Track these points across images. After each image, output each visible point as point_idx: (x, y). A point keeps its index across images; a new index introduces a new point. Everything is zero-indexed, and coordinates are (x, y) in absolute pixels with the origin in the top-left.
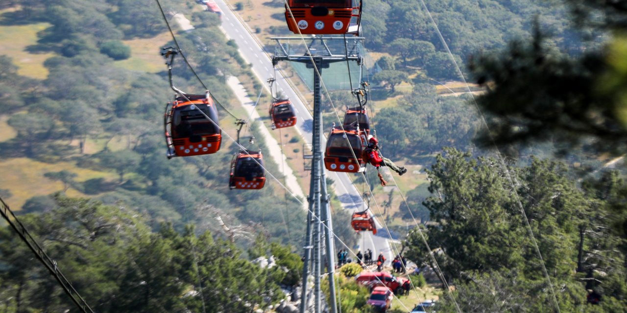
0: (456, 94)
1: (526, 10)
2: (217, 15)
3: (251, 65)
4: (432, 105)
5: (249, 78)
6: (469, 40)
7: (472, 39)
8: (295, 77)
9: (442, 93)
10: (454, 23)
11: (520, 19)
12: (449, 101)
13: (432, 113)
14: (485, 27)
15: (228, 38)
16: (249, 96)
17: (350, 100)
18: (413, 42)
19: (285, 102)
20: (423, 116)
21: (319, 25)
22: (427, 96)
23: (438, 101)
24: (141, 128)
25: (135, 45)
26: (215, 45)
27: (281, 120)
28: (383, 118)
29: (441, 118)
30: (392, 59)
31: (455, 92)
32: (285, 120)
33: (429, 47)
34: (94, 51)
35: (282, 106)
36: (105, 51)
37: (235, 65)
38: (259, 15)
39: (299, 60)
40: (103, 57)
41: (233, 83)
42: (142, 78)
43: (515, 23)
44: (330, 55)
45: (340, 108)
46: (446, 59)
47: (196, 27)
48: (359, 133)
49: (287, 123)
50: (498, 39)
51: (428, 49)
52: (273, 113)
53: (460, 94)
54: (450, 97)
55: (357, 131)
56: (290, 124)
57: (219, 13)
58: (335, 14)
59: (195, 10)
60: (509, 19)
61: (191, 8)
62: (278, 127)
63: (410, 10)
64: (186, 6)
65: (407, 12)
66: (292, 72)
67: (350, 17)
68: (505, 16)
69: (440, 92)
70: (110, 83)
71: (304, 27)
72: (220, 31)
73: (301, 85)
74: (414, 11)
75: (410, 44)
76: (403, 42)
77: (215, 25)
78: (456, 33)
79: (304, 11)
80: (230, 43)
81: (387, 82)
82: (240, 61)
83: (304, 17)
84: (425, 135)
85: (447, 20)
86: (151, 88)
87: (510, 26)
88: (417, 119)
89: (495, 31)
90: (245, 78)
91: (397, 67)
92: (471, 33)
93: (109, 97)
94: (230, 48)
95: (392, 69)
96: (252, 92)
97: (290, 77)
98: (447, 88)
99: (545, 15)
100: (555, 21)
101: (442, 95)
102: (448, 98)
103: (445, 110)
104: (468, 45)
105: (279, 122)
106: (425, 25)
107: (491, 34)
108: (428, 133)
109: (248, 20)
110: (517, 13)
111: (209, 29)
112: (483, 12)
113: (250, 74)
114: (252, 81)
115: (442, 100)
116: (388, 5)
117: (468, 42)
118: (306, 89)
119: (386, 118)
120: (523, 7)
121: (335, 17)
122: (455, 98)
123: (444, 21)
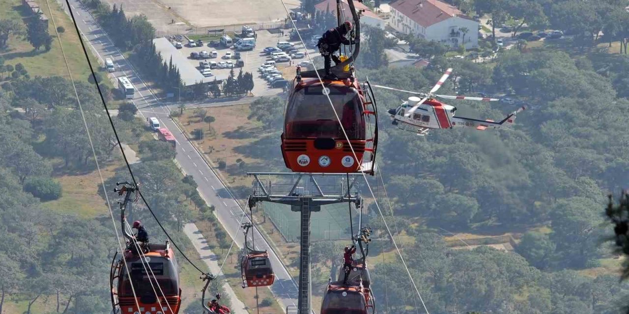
0: (471, 248)
1: (560, 142)
2: (170, 145)
3: (213, 208)
4: (440, 261)
5: (209, 224)
6: (487, 178)
7: (491, 177)
8: (268, 223)
9: (453, 246)
10: (469, 157)
11: (553, 154)
12: (462, 255)
13: (440, 270)
14: (508, 162)
15: (185, 173)
16: (211, 247)
17: (337, 253)
18: (416, 181)
19: (262, 255)
20: (427, 274)
21: (324, 161)
22: (434, 249)
23: (447, 255)
24: (75, 286)
25: (66, 182)
26: (168, 182)
27: (254, 278)
28: (378, 276)
29: (451, 277)
30: (390, 203)
31: (470, 245)
32: (260, 277)
33: (437, 188)
34: (16, 188)
35: (257, 259)
36: (29, 189)
37: (192, 208)
38: (223, 146)
39: (283, 201)
40: (26, 196)
41: (190, 230)
42: (75, 223)
43: (547, 159)
44: (321, 196)
45: (325, 263)
46: (458, 203)
47: (143, 160)
48: (362, 290)
49: (262, 281)
50: (524, 178)
51: (435, 190)
52: (246, 268)
53: (476, 247)
54: (463, 250)
55: (360, 288)
56: (265, 283)
57: (174, 142)
58: (344, 147)
59: (143, 138)
60: (537, 153)
61: (138, 136)
62: (250, 285)
63: (413, 140)
64: (131, 133)
65: (410, 144)
66: (264, 217)
67: (364, 151)
68: (533, 149)
69: (450, 244)
70: (35, 229)
71: (305, 163)
72: (174, 165)
73: (276, 233)
74: (418, 142)
75: (413, 183)
76: (404, 181)
77: (168, 157)
78: (472, 170)
79: (305, 143)
80: (187, 180)
81: (383, 231)
82: (200, 203)
83: (305, 150)
84: (431, 298)
85: (460, 155)
86: (87, 236)
87: (540, 162)
88: (421, 279)
89: (520, 168)
90: (205, 224)
91: (397, 212)
92: (488, 170)
93: (33, 248)
94: (187, 186)
95: (390, 215)
96: (214, 242)
97: (262, 224)
98: (459, 238)
99: (583, 148)
100: (596, 156)
101: (453, 248)
102: (460, 252)
103: (457, 266)
104: (486, 184)
105: (252, 279)
106: (432, 160)
107: (516, 172)
108: (434, 296)
109: (209, 151)
110: (547, 146)
111: (160, 163)
112: (507, 145)
113: (212, 219)
114: (213, 228)
115: (453, 254)
116: (387, 135)
117: (486, 181)
118: (281, 240)
119: (382, 276)
120: (557, 138)
121: (344, 150)
122: (469, 251)
123: (457, 155)
